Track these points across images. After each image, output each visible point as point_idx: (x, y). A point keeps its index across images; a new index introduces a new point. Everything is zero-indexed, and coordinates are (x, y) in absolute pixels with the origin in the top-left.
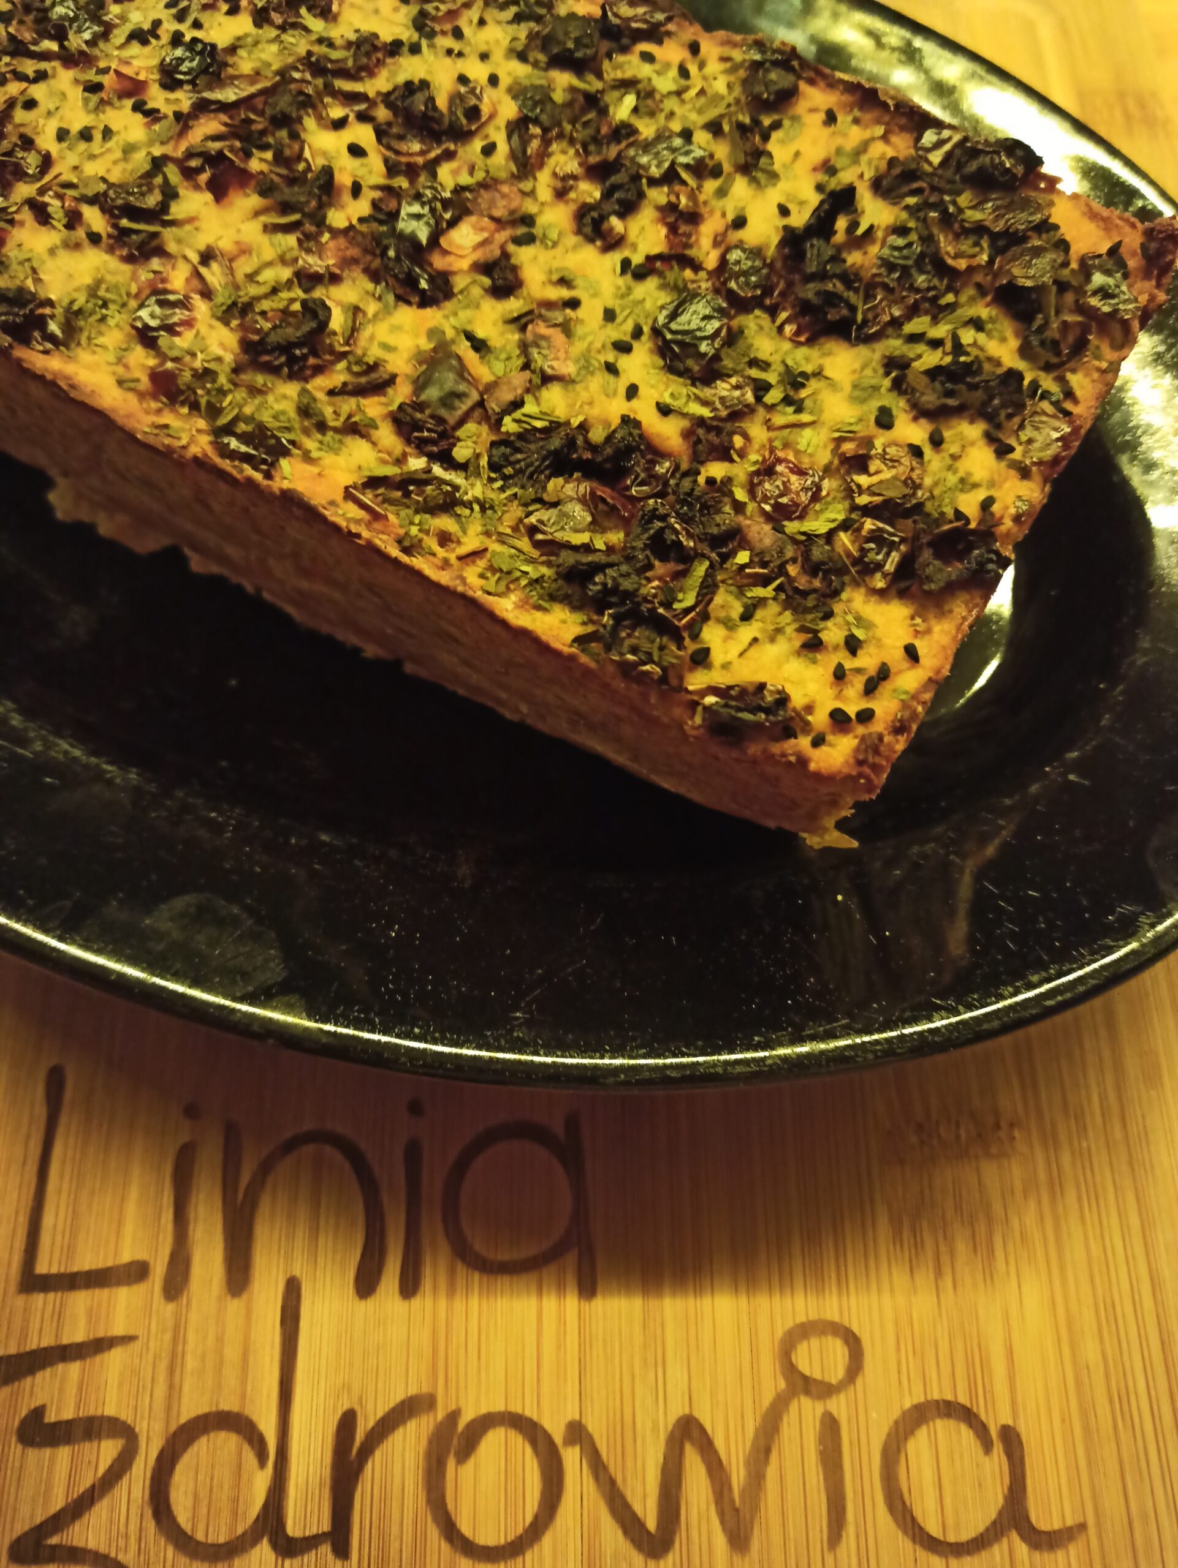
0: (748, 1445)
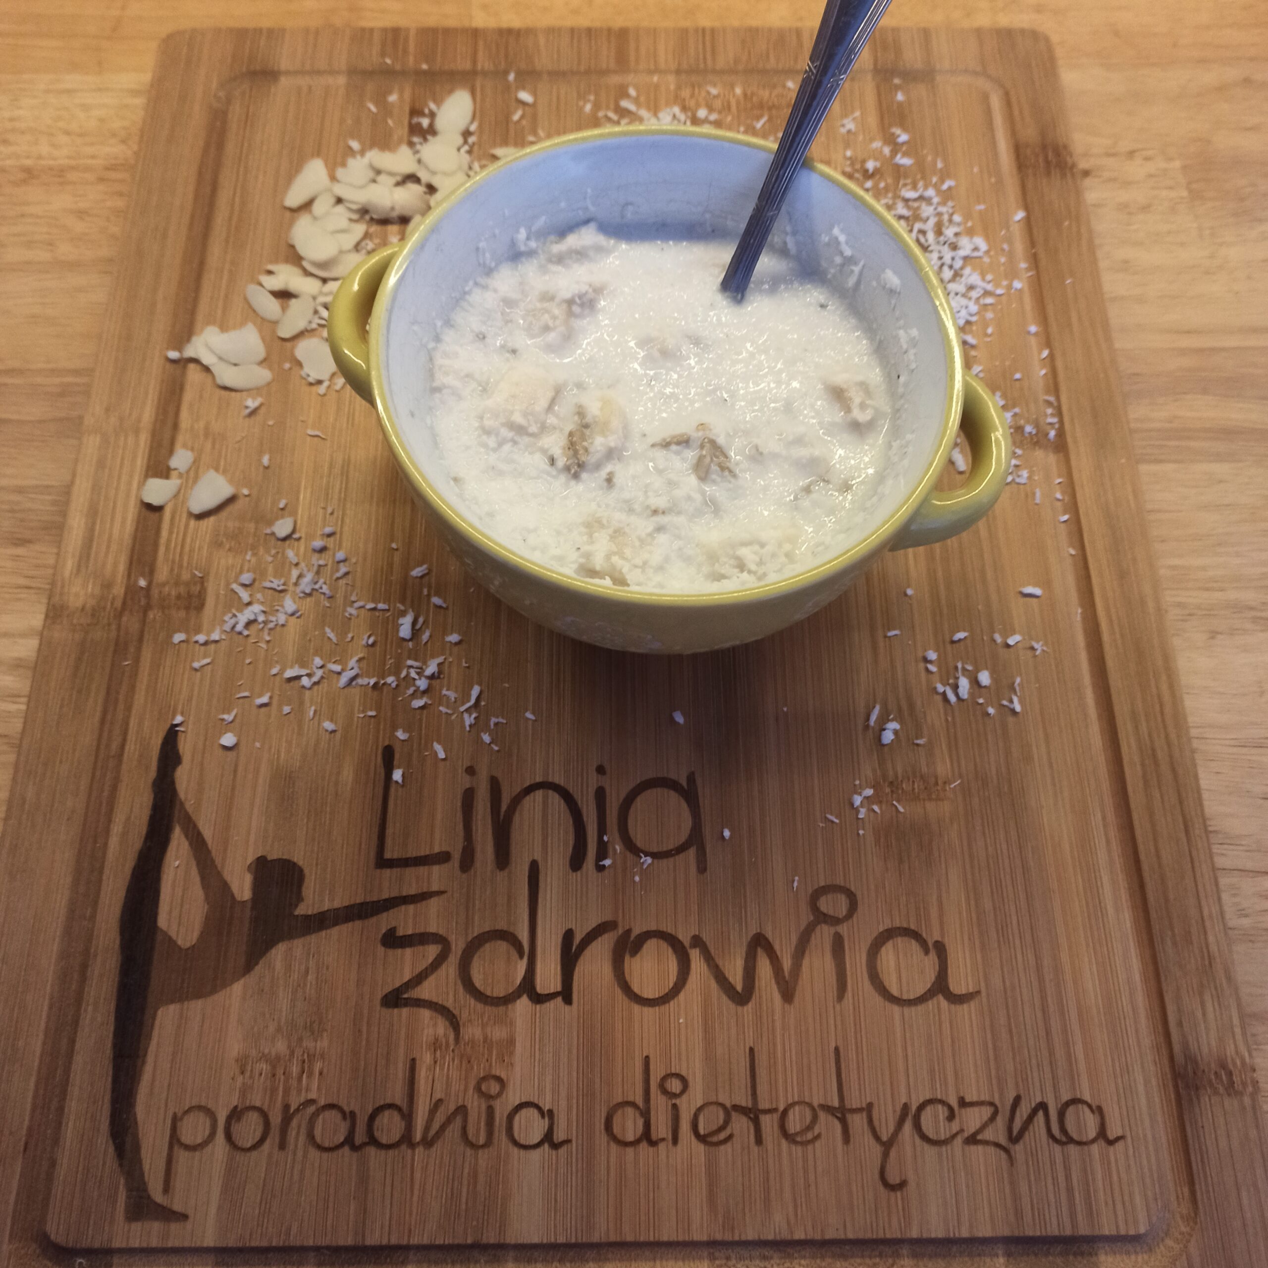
0: (793, 949)
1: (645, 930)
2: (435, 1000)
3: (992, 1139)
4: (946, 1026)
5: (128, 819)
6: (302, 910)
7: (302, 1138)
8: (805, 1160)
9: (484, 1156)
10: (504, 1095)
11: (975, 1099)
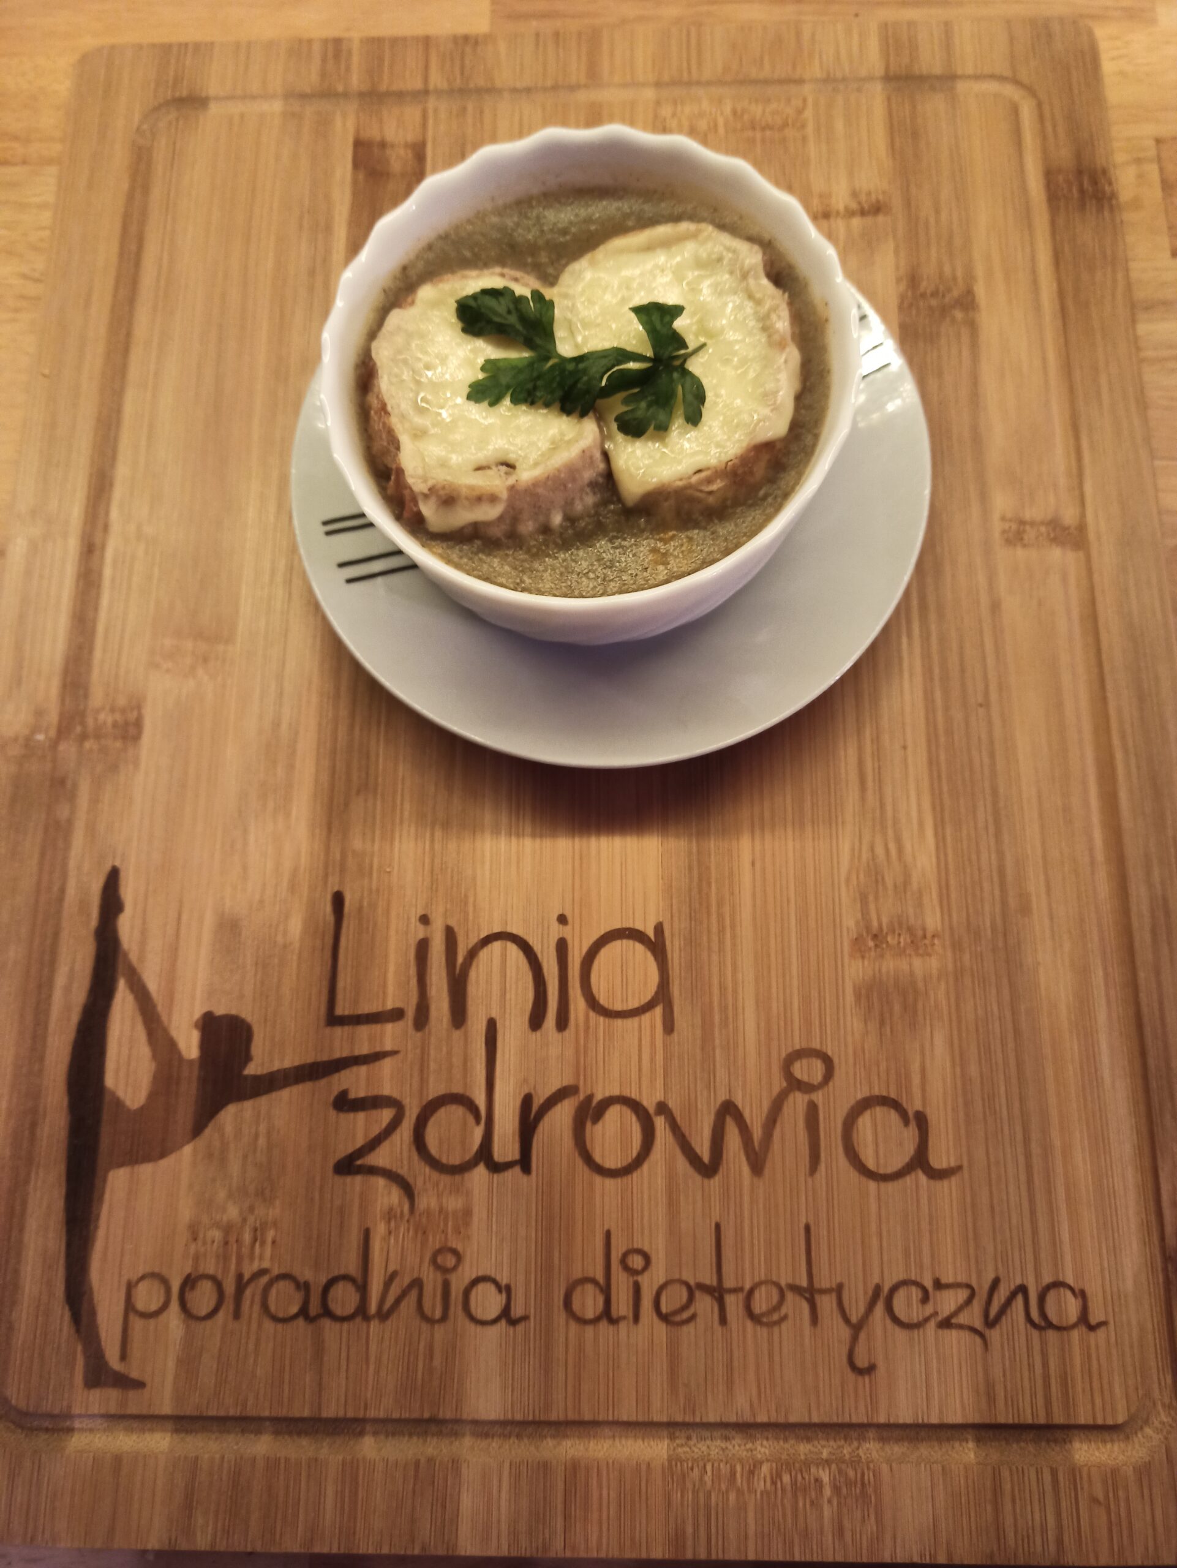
0: (764, 1118)
1: (607, 1094)
2: (388, 1166)
3: (966, 1323)
4: (924, 1201)
5: (72, 970)
6: (251, 1070)
7: (257, 1307)
8: (770, 1342)
9: (439, 1331)
10: (460, 1268)
11: (951, 1280)
